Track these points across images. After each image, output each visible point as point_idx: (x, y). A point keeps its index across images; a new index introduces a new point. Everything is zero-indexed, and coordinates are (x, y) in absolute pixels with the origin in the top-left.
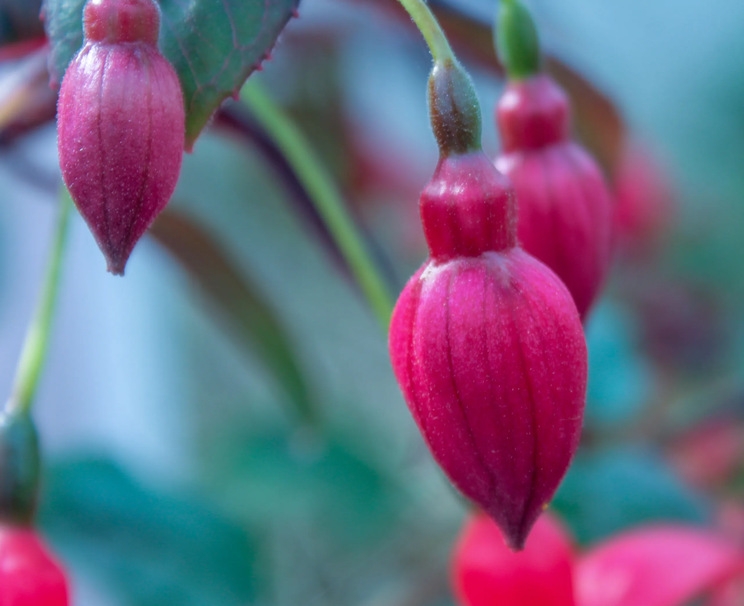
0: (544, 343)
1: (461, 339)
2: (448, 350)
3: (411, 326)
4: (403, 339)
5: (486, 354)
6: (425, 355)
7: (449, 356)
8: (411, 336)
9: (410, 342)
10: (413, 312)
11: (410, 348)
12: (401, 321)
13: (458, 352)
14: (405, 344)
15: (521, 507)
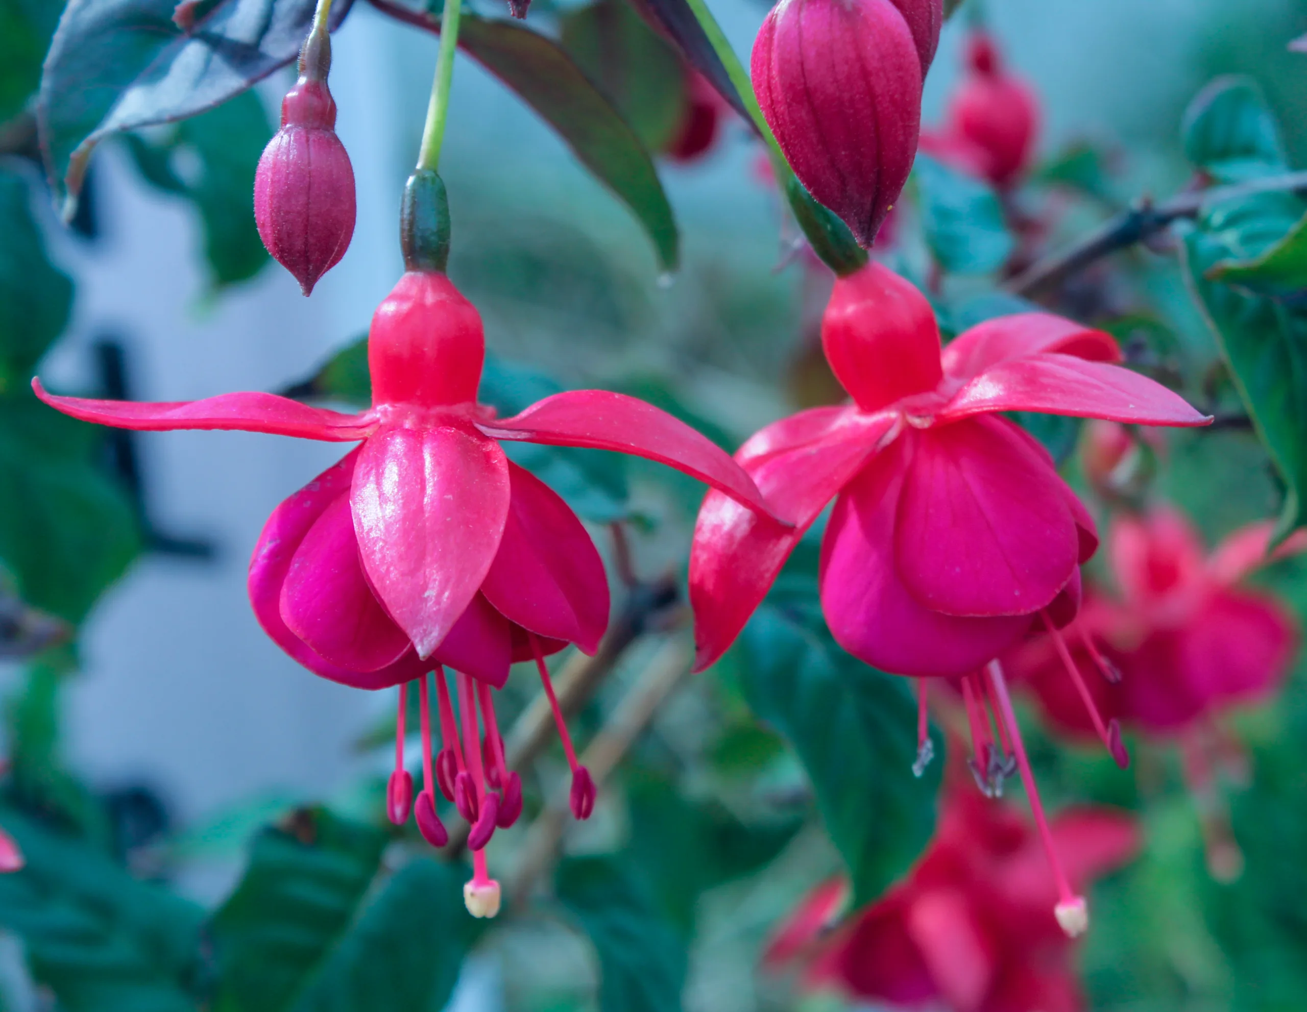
0: (883, 57)
1: (812, 53)
2: (802, 64)
3: (769, 51)
4: (762, 65)
5: (834, 66)
6: (782, 72)
7: (803, 69)
8: (770, 59)
9: (769, 64)
10: (771, 39)
11: (769, 69)
12: (760, 48)
13: (810, 65)
14: (765, 68)
15: (868, 207)
